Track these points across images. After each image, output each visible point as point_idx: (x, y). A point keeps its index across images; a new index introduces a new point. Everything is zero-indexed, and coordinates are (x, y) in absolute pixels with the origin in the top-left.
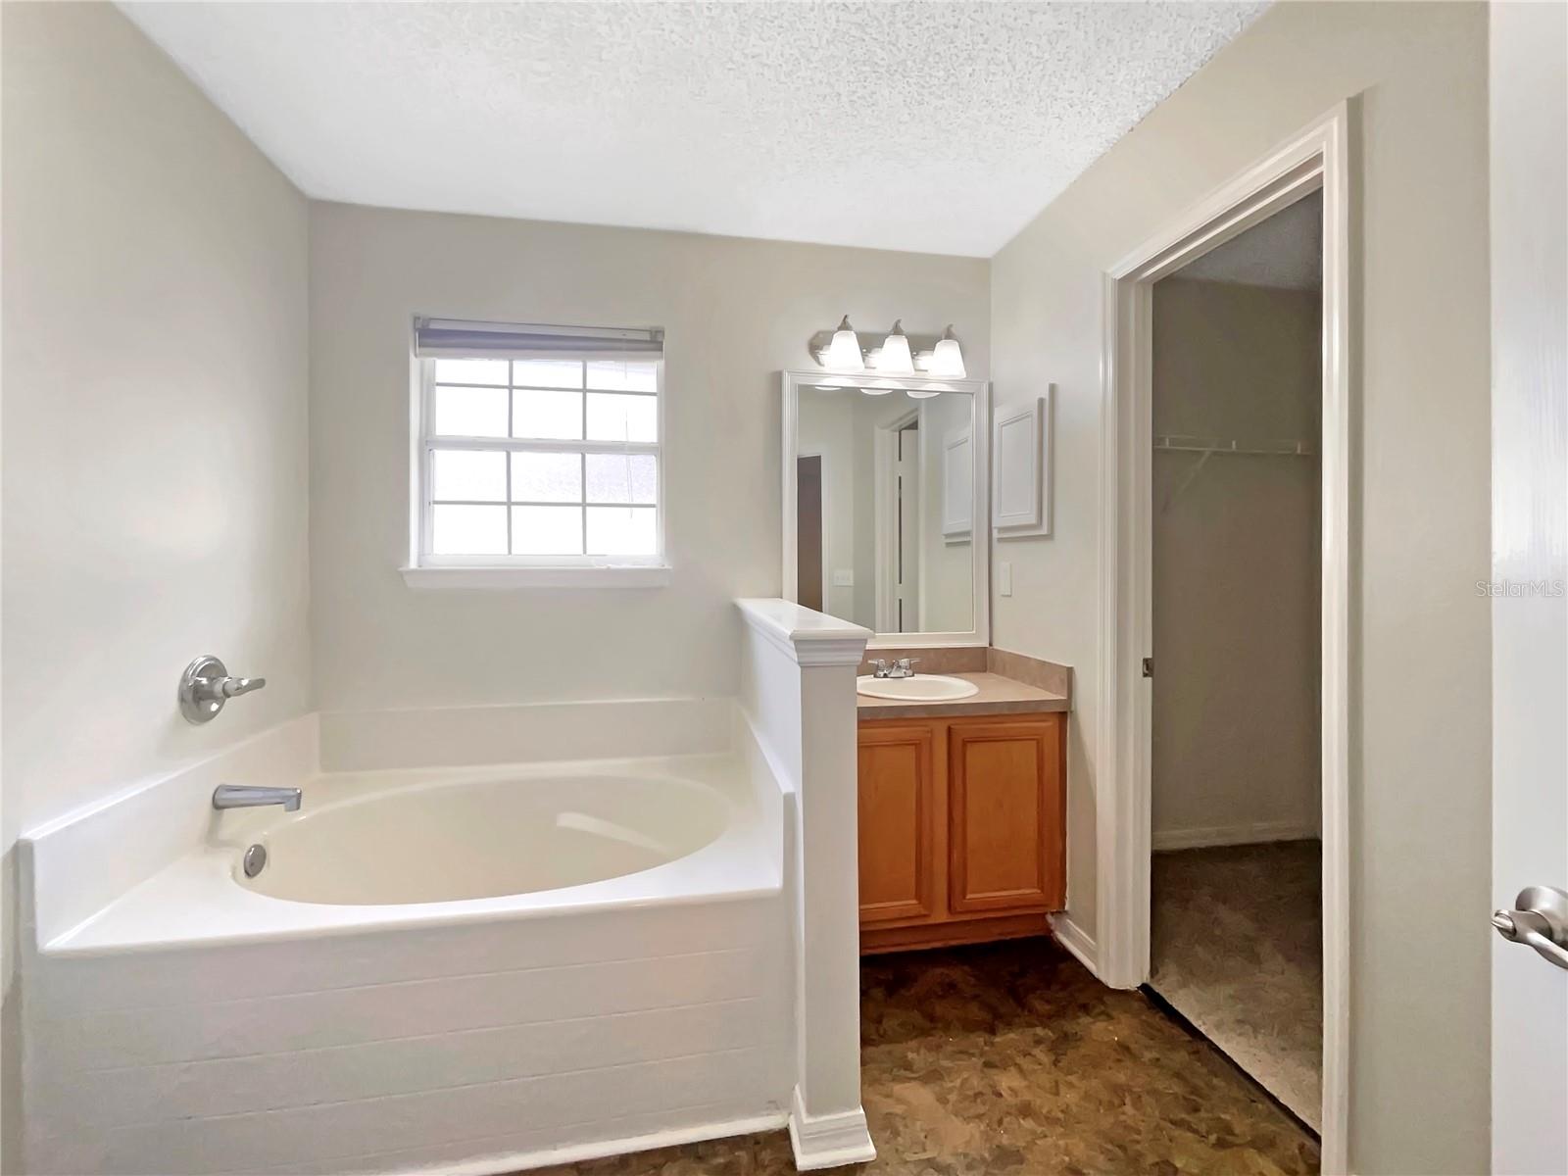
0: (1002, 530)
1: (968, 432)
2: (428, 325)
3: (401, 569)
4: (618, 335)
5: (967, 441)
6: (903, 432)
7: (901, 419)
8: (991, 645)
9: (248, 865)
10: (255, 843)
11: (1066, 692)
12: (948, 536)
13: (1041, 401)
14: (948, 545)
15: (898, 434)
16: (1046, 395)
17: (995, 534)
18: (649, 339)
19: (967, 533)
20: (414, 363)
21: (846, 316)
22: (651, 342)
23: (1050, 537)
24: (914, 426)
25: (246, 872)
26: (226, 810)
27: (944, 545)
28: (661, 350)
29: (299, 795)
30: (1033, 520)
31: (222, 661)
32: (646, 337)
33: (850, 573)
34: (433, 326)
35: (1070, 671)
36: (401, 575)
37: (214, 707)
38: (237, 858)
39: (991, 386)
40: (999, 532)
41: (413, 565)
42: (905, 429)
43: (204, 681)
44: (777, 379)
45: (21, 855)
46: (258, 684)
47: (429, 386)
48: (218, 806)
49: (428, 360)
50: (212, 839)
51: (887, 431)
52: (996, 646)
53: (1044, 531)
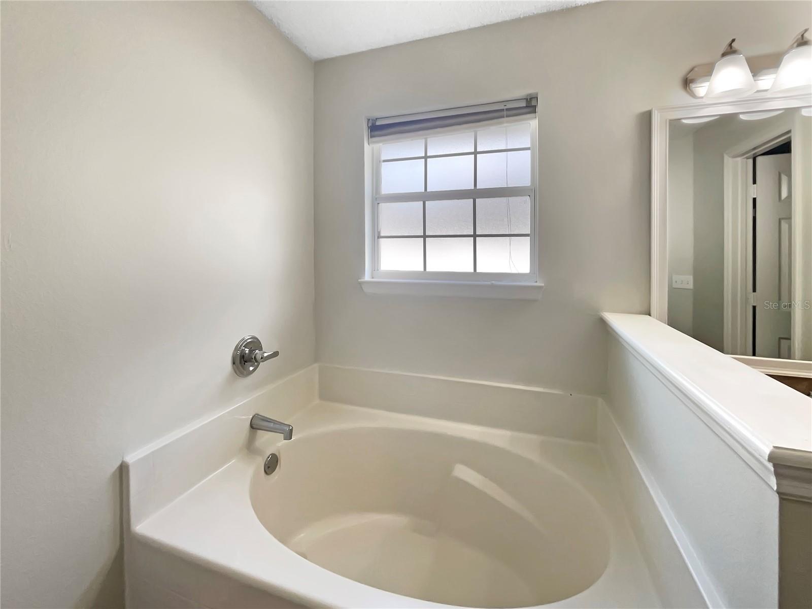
2: (375, 123)
3: (359, 280)
4: (501, 107)
9: (266, 467)
10: (270, 453)
18: (525, 106)
20: (367, 148)
21: (733, 40)
22: (527, 107)
25: (265, 471)
26: (258, 431)
28: (535, 112)
29: (291, 431)
31: (259, 339)
32: (523, 104)
34: (378, 123)
36: (360, 284)
37: (251, 368)
38: (261, 462)
41: (367, 277)
42: (763, 154)
43: (247, 351)
44: (646, 120)
45: (123, 471)
46: (275, 354)
47: (377, 163)
48: (253, 427)
49: (376, 146)
50: (250, 447)
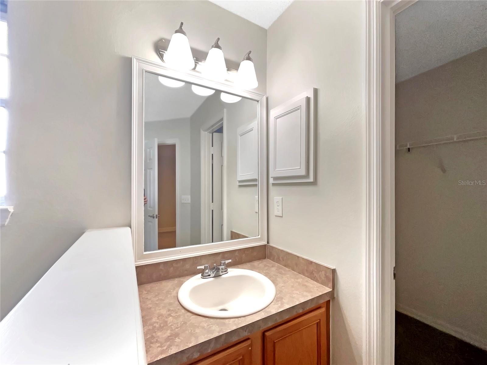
0: (275, 179)
1: (254, 125)
5: (252, 130)
6: (214, 134)
7: (213, 126)
8: (268, 243)
11: (331, 284)
12: (240, 182)
13: (308, 99)
14: (240, 186)
15: (211, 134)
16: (311, 96)
17: (271, 181)
19: (255, 180)
21: (182, 24)
23: (314, 183)
24: (220, 130)
27: (237, 187)
30: (303, 172)
33: (189, 197)
35: (334, 271)
39: (267, 99)
40: (274, 180)
42: (215, 132)
51: (206, 132)
52: (272, 244)
53: (311, 179)
